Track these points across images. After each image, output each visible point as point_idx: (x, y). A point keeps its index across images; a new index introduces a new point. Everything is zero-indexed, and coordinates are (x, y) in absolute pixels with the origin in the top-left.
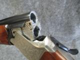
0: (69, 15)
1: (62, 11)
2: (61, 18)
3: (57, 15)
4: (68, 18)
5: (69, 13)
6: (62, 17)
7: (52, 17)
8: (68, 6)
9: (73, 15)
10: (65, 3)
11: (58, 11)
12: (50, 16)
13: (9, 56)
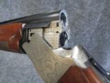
0: (101, 37)
1: (93, 31)
2: (89, 40)
3: (84, 35)
4: (100, 41)
5: (101, 35)
6: (91, 38)
7: (77, 37)
8: (101, 25)
9: (107, 38)
10: (98, 20)
11: (88, 29)
12: (76, 35)
13: (9, 78)
